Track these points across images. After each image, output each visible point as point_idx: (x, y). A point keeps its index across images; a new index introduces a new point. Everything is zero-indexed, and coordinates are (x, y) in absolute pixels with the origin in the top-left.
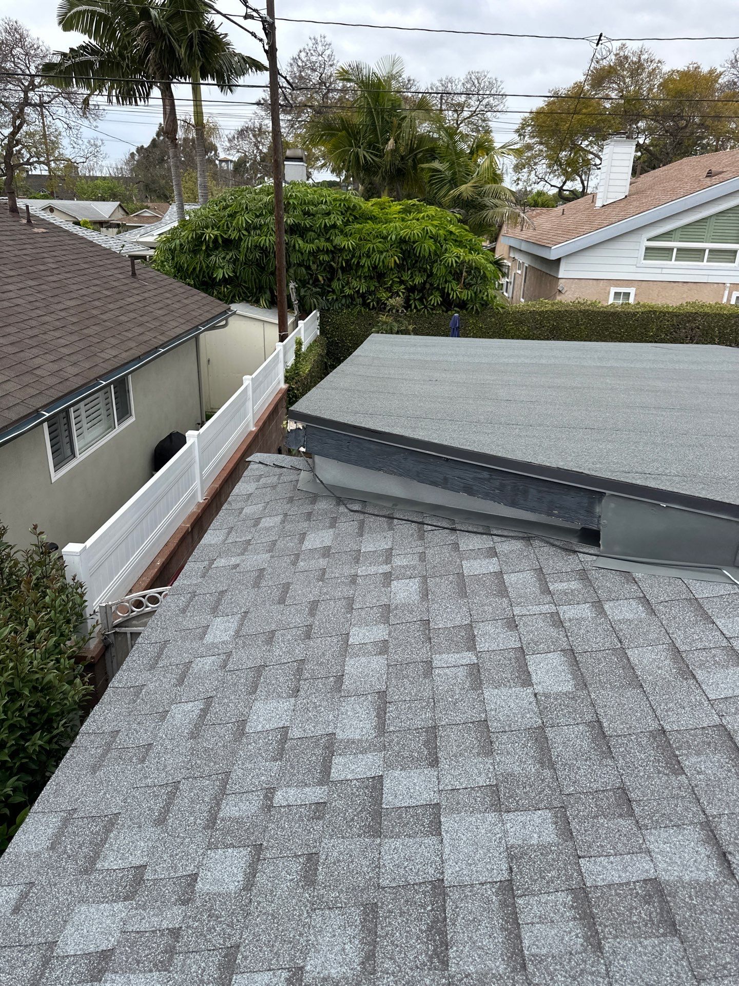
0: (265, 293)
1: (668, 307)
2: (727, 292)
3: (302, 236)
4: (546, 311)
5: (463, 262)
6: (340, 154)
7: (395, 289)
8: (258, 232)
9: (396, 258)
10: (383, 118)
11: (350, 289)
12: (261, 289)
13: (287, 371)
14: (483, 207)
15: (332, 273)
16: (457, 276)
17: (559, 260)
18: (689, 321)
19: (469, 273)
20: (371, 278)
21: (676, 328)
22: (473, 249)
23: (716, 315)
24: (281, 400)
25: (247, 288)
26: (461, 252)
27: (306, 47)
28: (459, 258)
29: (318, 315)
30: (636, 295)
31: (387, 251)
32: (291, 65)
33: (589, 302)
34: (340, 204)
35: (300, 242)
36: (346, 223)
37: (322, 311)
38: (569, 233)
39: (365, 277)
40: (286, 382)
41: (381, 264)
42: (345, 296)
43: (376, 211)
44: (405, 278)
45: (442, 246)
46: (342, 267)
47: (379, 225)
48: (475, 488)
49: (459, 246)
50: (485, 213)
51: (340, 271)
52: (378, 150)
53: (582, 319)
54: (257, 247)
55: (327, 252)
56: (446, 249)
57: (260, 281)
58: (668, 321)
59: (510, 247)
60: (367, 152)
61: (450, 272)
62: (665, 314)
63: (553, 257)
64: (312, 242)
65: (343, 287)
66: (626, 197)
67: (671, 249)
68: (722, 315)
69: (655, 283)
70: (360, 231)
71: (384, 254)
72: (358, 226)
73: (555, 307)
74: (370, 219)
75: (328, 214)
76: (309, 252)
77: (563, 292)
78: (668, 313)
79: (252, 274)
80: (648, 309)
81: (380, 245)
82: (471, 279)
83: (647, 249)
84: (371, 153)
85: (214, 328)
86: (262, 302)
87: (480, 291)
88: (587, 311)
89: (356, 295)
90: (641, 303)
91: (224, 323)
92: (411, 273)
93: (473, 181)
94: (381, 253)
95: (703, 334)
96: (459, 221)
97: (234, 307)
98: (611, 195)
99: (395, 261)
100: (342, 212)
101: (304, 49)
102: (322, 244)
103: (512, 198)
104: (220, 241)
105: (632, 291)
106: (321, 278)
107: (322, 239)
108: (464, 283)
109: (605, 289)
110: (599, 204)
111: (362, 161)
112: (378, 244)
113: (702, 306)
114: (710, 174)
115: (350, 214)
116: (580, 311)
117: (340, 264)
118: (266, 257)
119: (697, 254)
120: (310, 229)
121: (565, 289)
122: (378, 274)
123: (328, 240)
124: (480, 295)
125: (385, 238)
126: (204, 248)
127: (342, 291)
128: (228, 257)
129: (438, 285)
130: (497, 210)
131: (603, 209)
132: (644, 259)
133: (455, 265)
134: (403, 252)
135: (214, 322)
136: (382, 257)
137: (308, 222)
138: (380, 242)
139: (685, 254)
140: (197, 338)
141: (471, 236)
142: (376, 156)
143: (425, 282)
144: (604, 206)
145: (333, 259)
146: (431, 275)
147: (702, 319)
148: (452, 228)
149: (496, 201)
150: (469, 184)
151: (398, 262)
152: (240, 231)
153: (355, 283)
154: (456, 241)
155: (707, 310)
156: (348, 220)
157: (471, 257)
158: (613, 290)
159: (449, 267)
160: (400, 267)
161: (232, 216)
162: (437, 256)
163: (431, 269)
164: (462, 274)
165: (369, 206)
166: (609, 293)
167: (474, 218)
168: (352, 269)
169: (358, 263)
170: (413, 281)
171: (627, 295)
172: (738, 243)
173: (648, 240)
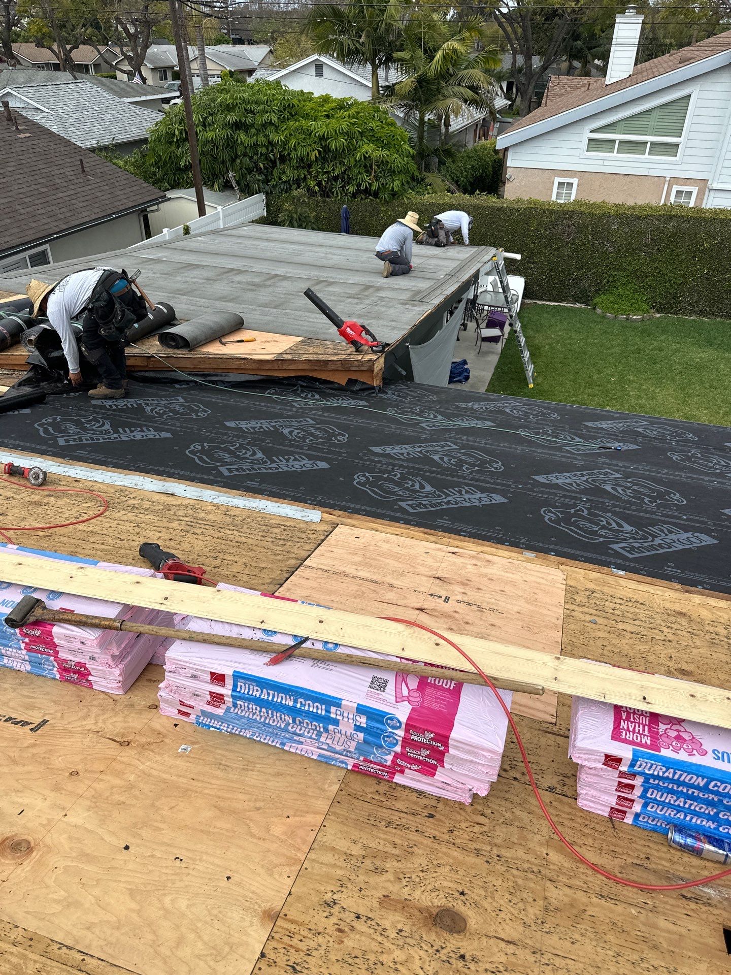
0: (219, 178)
2: (666, 186)
5: (370, 157)
9: (317, 152)
15: (273, 163)
16: (368, 169)
17: (506, 149)
19: (379, 166)
21: (555, 224)
26: (370, 147)
28: (367, 153)
29: (264, 197)
30: (578, 185)
31: (310, 146)
36: (283, 120)
37: (266, 194)
45: (358, 142)
54: (208, 141)
56: (360, 145)
57: (213, 169)
58: (547, 218)
61: (363, 165)
63: (500, 147)
64: (252, 136)
65: (281, 175)
66: (630, 76)
67: (614, 141)
68: (596, 214)
69: (597, 175)
70: (290, 127)
71: (308, 148)
74: (303, 116)
76: (251, 145)
77: (511, 180)
78: (548, 210)
79: (207, 163)
82: (380, 172)
83: (590, 140)
91: (155, 208)
92: (334, 165)
94: (305, 147)
98: (615, 74)
99: (316, 155)
102: (260, 138)
105: (575, 181)
106: (263, 167)
108: (375, 175)
109: (550, 179)
112: (301, 140)
119: (640, 147)
120: (252, 126)
121: (513, 178)
125: (309, 134)
132: (587, 151)
133: (363, 159)
136: (306, 151)
137: (248, 120)
138: (303, 138)
139: (627, 146)
144: (607, 85)
157: (379, 152)
158: (557, 180)
162: (350, 150)
164: (372, 167)
166: (553, 183)
170: (334, 172)
171: (570, 185)
172: (680, 137)
173: (591, 132)
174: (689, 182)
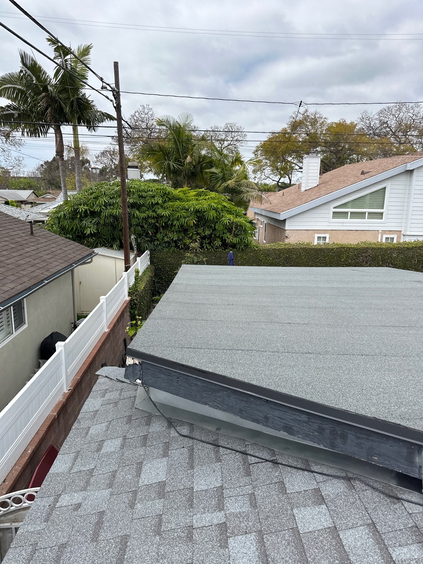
0: (117, 241)
1: (351, 245)
2: (380, 235)
3: (138, 209)
4: (282, 249)
5: (233, 223)
6: (159, 164)
7: (194, 238)
8: (112, 207)
9: (194, 221)
10: (182, 145)
11: (167, 238)
12: (114, 239)
13: (130, 289)
14: (241, 192)
15: (157, 230)
16: (230, 230)
17: (285, 220)
18: (364, 253)
19: (236, 228)
20: (180, 232)
21: (357, 256)
22: (237, 215)
23: (379, 248)
24: (126, 308)
25: (105, 239)
26: (231, 217)
27: (139, 110)
28: (230, 220)
29: (149, 253)
30: (329, 238)
31: (189, 217)
32: (131, 119)
33: (305, 243)
34: (160, 192)
35: (137, 212)
36: (164, 202)
37: (151, 251)
38: (289, 205)
39: (176, 232)
40: (129, 296)
41: (185, 224)
42: (165, 242)
43: (181, 195)
44: (200, 231)
45: (220, 214)
46: (162, 226)
47: (184, 203)
48: (294, 428)
49: (230, 214)
50: (242, 195)
51: (161, 228)
52: (181, 162)
53: (303, 253)
54: (111, 215)
55: (154, 218)
56: (223, 216)
57: (113, 235)
58: (352, 253)
59: (255, 213)
60: (174, 163)
61: (226, 228)
62: (350, 248)
63: (282, 218)
64: (144, 212)
65: (163, 237)
66: (318, 185)
67: (347, 213)
68: (382, 249)
69: (340, 231)
70: (172, 206)
71: (187, 219)
72: (171, 203)
73: (287, 246)
74: (178, 199)
75: (154, 197)
76: (143, 218)
77: (288, 237)
78: (352, 248)
79: (108, 230)
80: (339, 246)
81: (185, 214)
82: (238, 232)
83: (334, 213)
84: (177, 164)
85: (84, 263)
86: (115, 247)
87: (244, 238)
88: (305, 248)
89: (171, 242)
90: (335, 243)
91: (90, 260)
92: (203, 229)
93: (234, 179)
94: (186, 218)
95: (373, 259)
96: (229, 200)
97: (96, 250)
98: (309, 184)
99: (194, 222)
100: (161, 196)
101: (138, 111)
102: (151, 213)
103: (256, 187)
104: (88, 212)
105: (327, 236)
106: (150, 232)
107: (150, 211)
108: (234, 234)
109: (312, 235)
110: (303, 189)
111: (172, 168)
112: (183, 213)
113: (370, 244)
114: (363, 173)
115: (167, 197)
116: (301, 248)
117: (161, 224)
118: (117, 221)
119: (361, 215)
120: (143, 205)
121: (290, 236)
122: (184, 230)
123: (154, 211)
124: (244, 241)
125: (187, 210)
126: (78, 216)
127: (163, 239)
128: (93, 222)
129: (219, 235)
130: (249, 194)
131: (306, 192)
132: (333, 218)
133: (228, 224)
134: (198, 217)
135: (84, 260)
136: (186, 220)
137: (142, 202)
138: (184, 212)
139: (354, 215)
140: (72, 271)
141: (236, 208)
142: (180, 165)
143: (211, 234)
144: (306, 190)
145: (157, 222)
146: (214, 230)
147: (371, 251)
148: (225, 204)
149: (247, 189)
150: (233, 180)
151: (195, 223)
152: (100, 207)
153: (170, 235)
154: (228, 211)
155: (373, 246)
156: (165, 200)
157: (237, 220)
158: (316, 236)
159: (225, 226)
160: (196, 226)
161: (96, 198)
162: (217, 219)
163: (215, 227)
164: (232, 229)
165: (177, 192)
166: (314, 237)
167: (237, 198)
168: (168, 227)
169: (172, 223)
170: (204, 233)
171: (325, 238)
172: (383, 209)
173: (334, 208)
174: (391, 232)
